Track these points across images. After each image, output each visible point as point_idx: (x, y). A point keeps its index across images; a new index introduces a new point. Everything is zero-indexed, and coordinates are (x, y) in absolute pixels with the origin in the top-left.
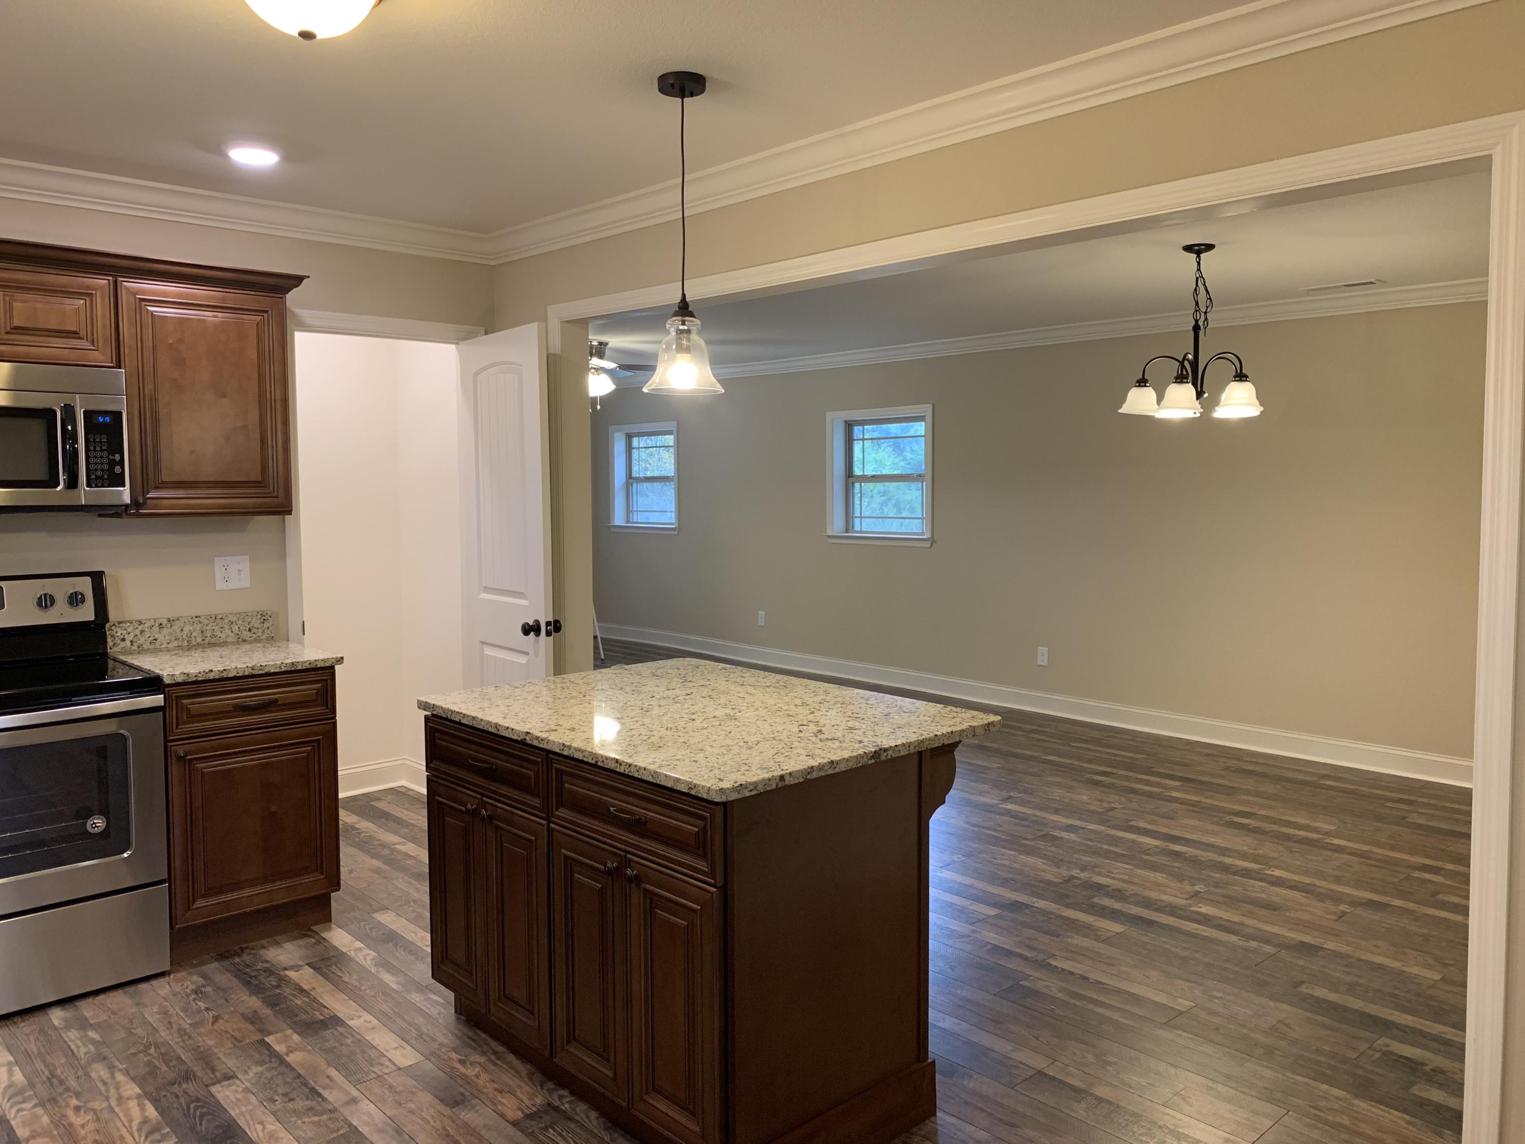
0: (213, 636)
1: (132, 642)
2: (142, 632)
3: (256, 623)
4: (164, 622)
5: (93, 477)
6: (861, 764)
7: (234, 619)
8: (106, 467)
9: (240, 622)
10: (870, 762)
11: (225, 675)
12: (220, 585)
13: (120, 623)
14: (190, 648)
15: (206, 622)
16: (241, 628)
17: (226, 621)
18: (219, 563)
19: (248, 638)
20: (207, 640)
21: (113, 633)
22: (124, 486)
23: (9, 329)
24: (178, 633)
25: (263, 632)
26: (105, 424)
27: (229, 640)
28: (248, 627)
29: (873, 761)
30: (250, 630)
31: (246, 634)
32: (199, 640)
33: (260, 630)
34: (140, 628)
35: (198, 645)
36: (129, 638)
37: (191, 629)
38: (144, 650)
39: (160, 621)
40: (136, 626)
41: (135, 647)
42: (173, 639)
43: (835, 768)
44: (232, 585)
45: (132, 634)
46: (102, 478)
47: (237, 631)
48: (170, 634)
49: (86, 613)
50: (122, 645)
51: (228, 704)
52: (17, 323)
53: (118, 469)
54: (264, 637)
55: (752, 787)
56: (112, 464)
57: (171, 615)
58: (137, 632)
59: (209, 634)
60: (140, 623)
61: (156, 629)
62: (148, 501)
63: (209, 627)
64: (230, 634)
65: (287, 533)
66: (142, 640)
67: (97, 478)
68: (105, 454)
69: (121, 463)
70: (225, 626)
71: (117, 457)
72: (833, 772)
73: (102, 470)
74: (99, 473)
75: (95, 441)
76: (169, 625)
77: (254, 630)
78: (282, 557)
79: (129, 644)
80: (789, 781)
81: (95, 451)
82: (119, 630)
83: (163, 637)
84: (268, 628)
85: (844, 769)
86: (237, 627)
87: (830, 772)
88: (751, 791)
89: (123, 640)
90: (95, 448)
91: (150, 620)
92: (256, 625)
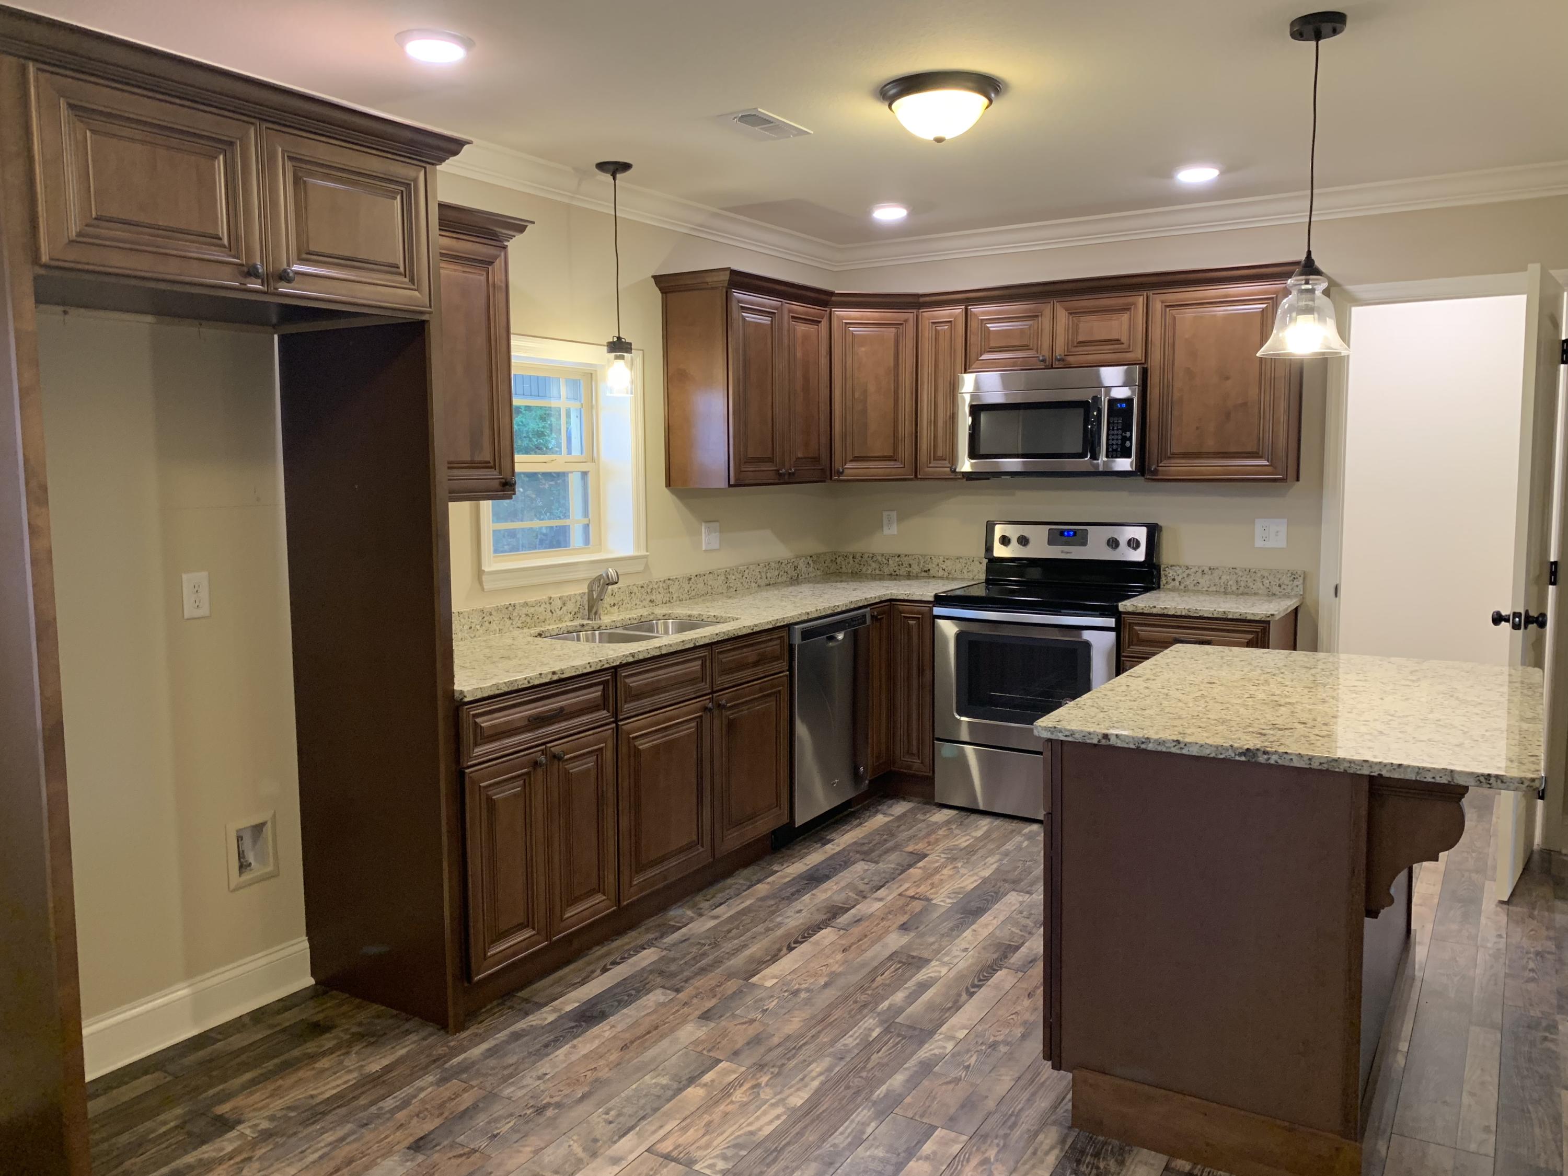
0: (1247, 587)
1: (1180, 582)
2: (1188, 575)
3: (1286, 580)
4: (1206, 570)
5: (1110, 449)
6: (1222, 757)
7: (1266, 574)
8: (1120, 442)
9: (1271, 578)
10: (1237, 758)
11: (1166, 612)
12: (1259, 543)
13: (1172, 566)
14: (1226, 593)
15: (1241, 574)
16: (1272, 583)
17: (1259, 575)
18: (1259, 524)
19: (1278, 593)
20: (1241, 589)
21: (1167, 573)
22: (1130, 456)
23: (1075, 344)
24: (1217, 581)
25: (1292, 589)
26: (1120, 409)
27: (1260, 592)
28: (1278, 582)
29: (1243, 759)
30: (1280, 586)
31: (1276, 589)
32: (1234, 588)
33: (1290, 587)
34: (1187, 572)
35: (1233, 593)
36: (1178, 579)
37: (1228, 578)
38: (1188, 590)
39: (1204, 568)
40: (1184, 570)
41: (1182, 587)
42: (1212, 585)
43: (1181, 748)
44: (1268, 544)
45: (1180, 577)
46: (1116, 450)
47: (1268, 585)
48: (1210, 580)
49: (1139, 555)
50: (1173, 584)
51: (1170, 637)
52: (1081, 339)
53: (1128, 444)
54: (1293, 593)
55: (1067, 733)
56: (1125, 439)
57: (1212, 565)
58: (1185, 575)
59: (1243, 584)
60: (1187, 568)
61: (1199, 574)
62: (1160, 468)
63: (1244, 578)
64: (1262, 587)
65: (1324, 501)
66: (1188, 583)
67: (1114, 450)
68: (1120, 432)
69: (1130, 439)
70: (1257, 579)
71: (1128, 434)
72: (1178, 752)
73: (1117, 444)
74: (1115, 447)
75: (1113, 423)
76: (1210, 573)
77: (1283, 586)
78: (1317, 521)
79: (1178, 584)
80: (1113, 741)
81: (1113, 430)
82: (1171, 571)
83: (1204, 581)
84: (1297, 586)
85: (1195, 753)
86: (1268, 581)
87: (1174, 750)
88: (1066, 736)
89: (1174, 580)
90: (1113, 428)
91: (1195, 566)
92: (1286, 582)
